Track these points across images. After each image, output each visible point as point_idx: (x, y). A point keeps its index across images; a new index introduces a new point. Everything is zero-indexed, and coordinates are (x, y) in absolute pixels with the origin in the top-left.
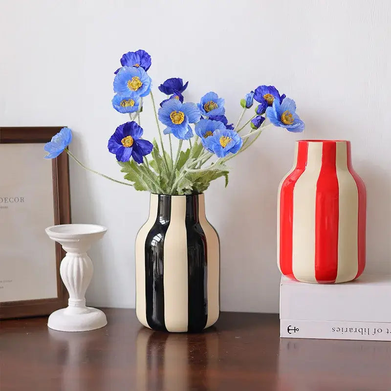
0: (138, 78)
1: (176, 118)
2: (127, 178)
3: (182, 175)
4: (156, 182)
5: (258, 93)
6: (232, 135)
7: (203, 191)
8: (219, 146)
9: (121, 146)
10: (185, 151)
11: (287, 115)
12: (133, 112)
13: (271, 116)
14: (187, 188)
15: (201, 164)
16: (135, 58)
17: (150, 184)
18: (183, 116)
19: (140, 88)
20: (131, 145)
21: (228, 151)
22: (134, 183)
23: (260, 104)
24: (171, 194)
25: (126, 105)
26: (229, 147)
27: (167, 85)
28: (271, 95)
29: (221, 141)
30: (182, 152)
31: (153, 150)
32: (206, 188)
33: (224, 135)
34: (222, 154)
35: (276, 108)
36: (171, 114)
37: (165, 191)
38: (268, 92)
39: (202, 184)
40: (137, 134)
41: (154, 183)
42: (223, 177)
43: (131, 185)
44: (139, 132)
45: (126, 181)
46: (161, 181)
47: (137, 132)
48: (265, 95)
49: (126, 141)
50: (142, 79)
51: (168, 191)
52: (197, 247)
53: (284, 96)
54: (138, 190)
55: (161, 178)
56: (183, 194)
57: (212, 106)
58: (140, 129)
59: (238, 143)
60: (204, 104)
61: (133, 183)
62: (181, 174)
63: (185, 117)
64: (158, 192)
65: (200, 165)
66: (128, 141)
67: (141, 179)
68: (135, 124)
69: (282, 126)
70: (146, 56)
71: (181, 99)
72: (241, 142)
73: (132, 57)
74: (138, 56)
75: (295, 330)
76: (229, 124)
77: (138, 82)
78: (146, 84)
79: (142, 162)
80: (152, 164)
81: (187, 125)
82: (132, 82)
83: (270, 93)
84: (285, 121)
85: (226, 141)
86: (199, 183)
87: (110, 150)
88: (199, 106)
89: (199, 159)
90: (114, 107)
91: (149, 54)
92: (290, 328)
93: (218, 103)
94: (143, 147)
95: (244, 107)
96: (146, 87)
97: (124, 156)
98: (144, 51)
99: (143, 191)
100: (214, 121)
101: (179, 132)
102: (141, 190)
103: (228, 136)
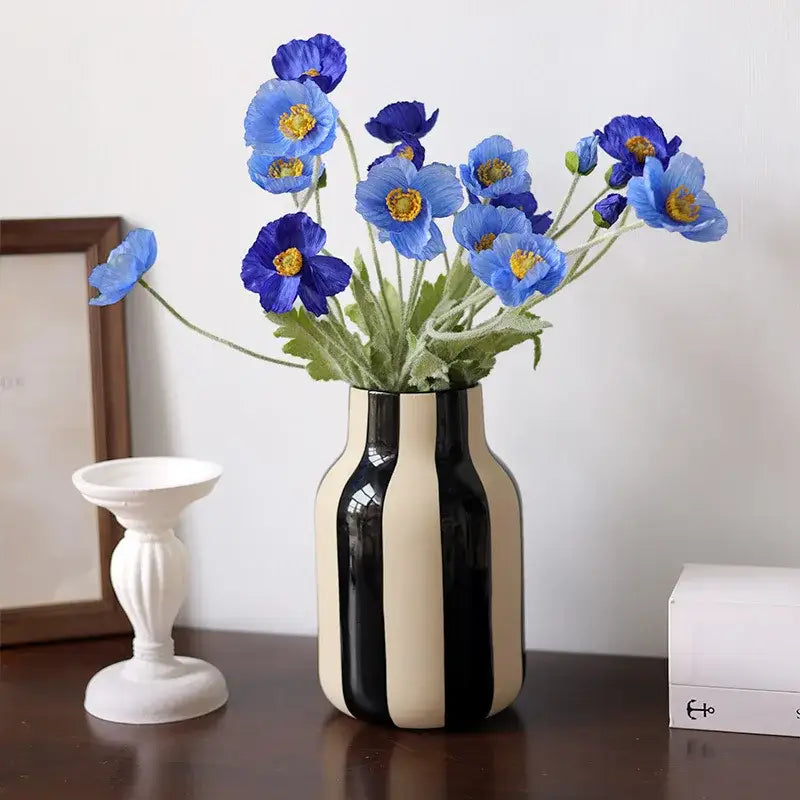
0: (305, 107)
1: (402, 205)
2: (290, 349)
3: (420, 345)
4: (361, 360)
5: (613, 135)
6: (541, 247)
7: (479, 379)
8: (508, 274)
9: (274, 272)
10: (433, 281)
11: (680, 197)
12: (300, 189)
13: (639, 200)
14: (434, 376)
15: (474, 312)
16: (309, 54)
17: (347, 364)
18: (419, 199)
19: (312, 133)
20: (297, 270)
21: (532, 286)
22: (310, 361)
23: (616, 161)
24: (397, 389)
25: (283, 174)
26: (533, 279)
27: (384, 121)
28: (646, 140)
29: (513, 263)
30: (426, 283)
31: (351, 280)
32: (486, 373)
33: (522, 247)
34: (516, 296)
35: (652, 180)
36: (389, 196)
37: (384, 381)
38: (638, 130)
39: (476, 363)
40: (311, 245)
41: (355, 362)
42: (530, 343)
43: (302, 367)
44: (317, 238)
45: (289, 358)
46: (372, 358)
47: (311, 239)
48: (629, 141)
49: (284, 261)
50: (316, 111)
51: (391, 380)
52: (463, 517)
53: (677, 141)
54: (318, 379)
55: (372, 349)
56: (428, 389)
57: (497, 171)
58: (317, 232)
59: (556, 268)
60: (477, 165)
61: (306, 362)
62: (419, 342)
63: (423, 204)
64: (366, 384)
65: (472, 315)
66: (289, 261)
67: (324, 351)
68: (304, 220)
69: (669, 226)
70: (334, 50)
71: (419, 154)
72: (562, 267)
73: (300, 53)
74: (316, 51)
75: (705, 710)
76: (541, 214)
77: (306, 116)
78: (325, 121)
79: (326, 311)
80: (351, 313)
81: (428, 222)
82: (290, 119)
83: (643, 134)
84: (675, 213)
85: (528, 263)
86: (468, 362)
87: (247, 283)
88: (465, 171)
89: (468, 301)
90: (254, 180)
91: (342, 44)
92: (692, 706)
93: (514, 161)
94: (326, 275)
95: (573, 172)
96: (327, 130)
97: (281, 298)
98: (329, 37)
99: (331, 381)
100: (500, 208)
101: (408, 239)
102: (326, 380)
103: (531, 250)
